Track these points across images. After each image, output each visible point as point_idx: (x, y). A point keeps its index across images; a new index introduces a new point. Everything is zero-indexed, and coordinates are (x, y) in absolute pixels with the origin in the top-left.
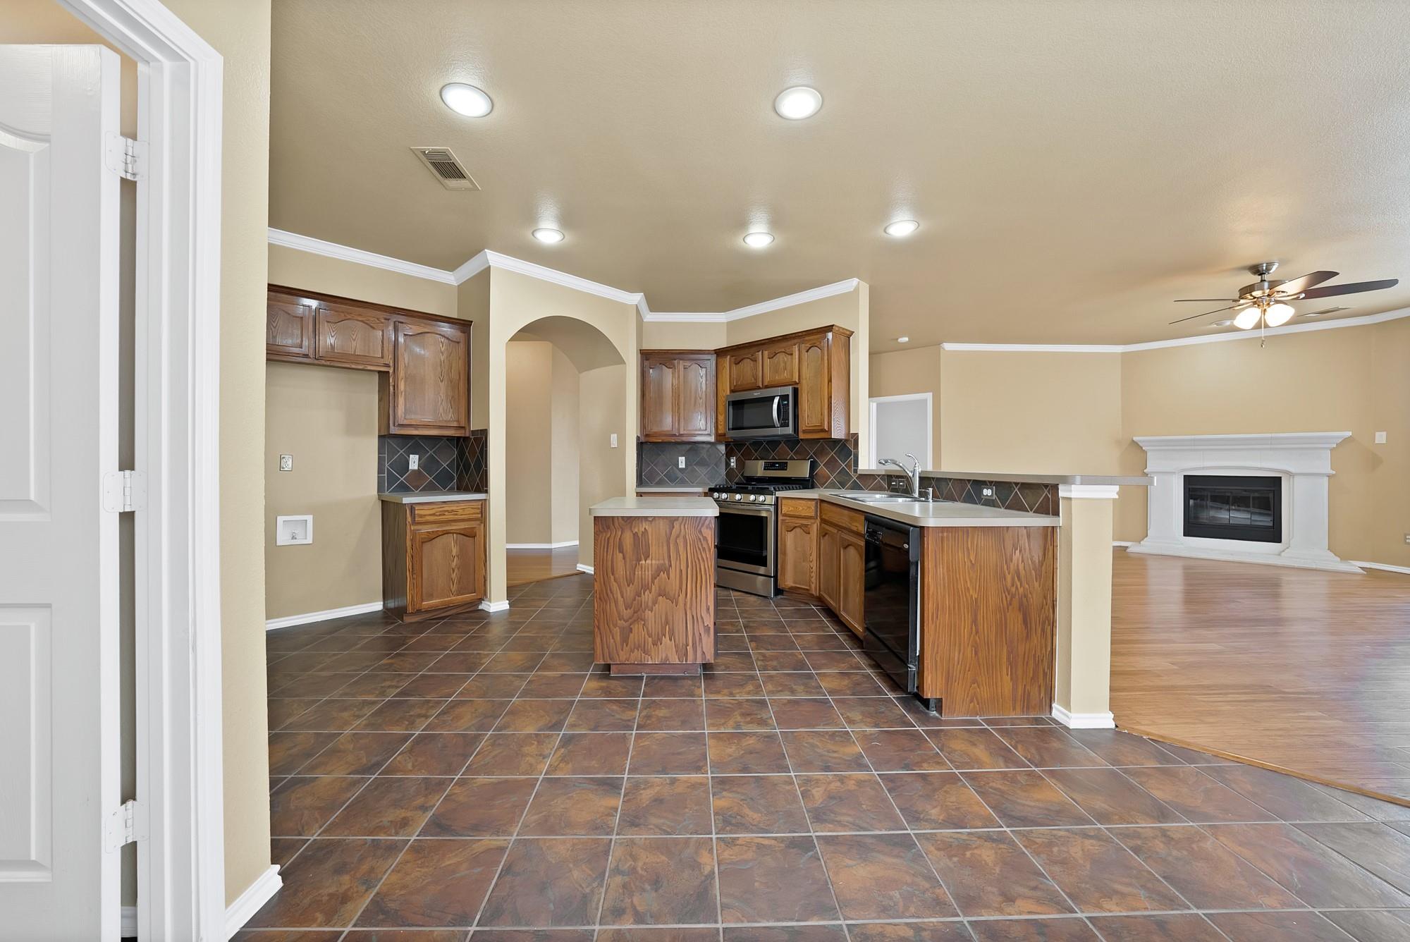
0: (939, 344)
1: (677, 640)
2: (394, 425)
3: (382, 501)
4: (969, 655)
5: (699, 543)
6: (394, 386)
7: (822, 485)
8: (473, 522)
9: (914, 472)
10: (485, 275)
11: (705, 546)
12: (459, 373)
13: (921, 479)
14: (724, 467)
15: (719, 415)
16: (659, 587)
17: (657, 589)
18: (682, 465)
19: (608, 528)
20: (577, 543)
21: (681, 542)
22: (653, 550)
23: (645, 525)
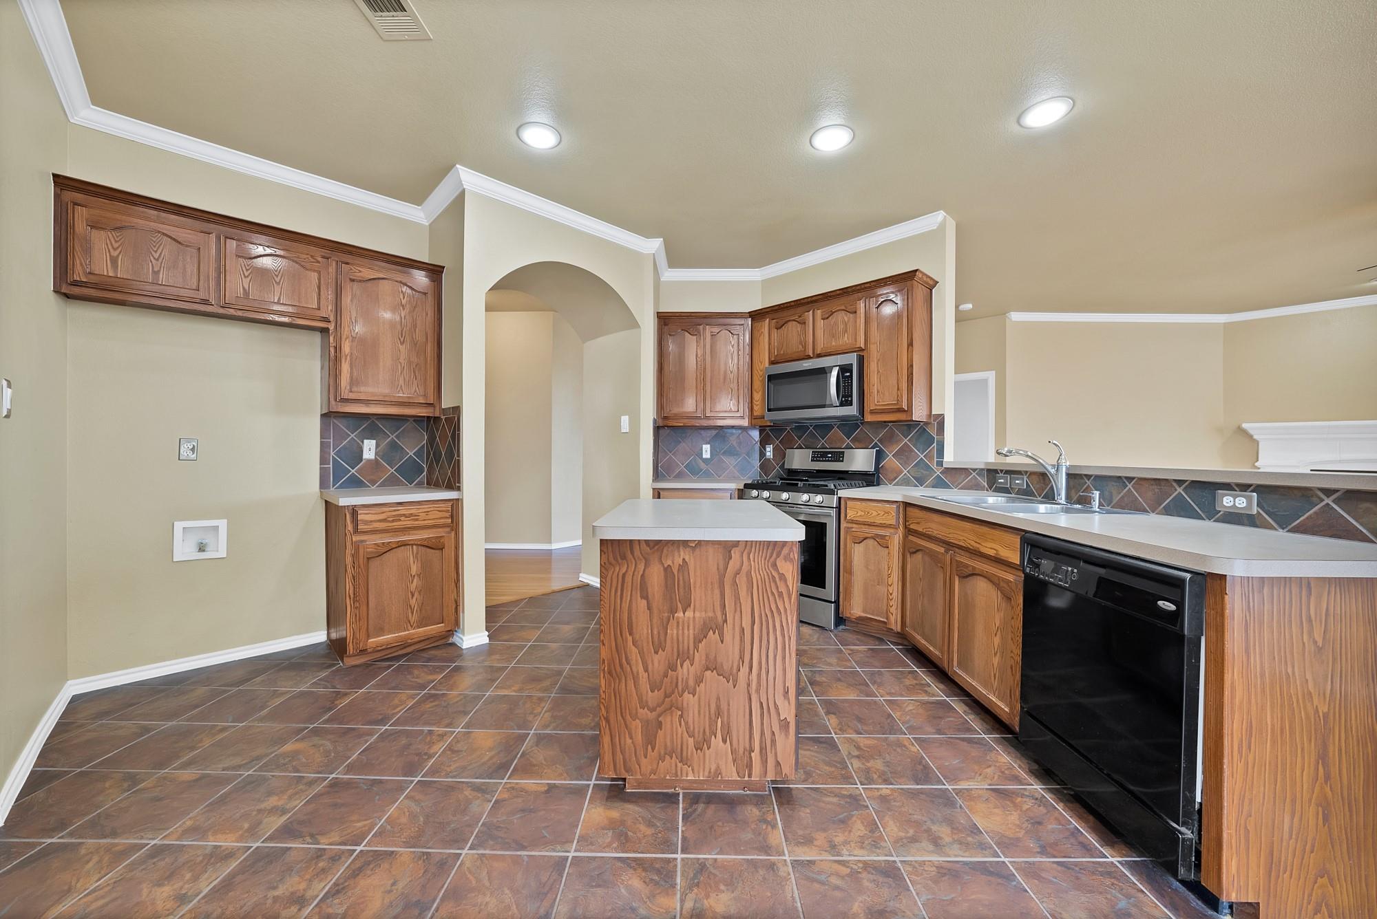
0: (1003, 313)
1: (735, 745)
2: (336, 400)
3: (326, 501)
4: (1312, 822)
5: (773, 585)
6: (336, 348)
7: (891, 481)
8: (440, 530)
9: (1058, 467)
10: (458, 204)
11: (782, 589)
12: (427, 334)
13: (1070, 476)
14: (757, 456)
15: (754, 393)
16: (707, 656)
17: (704, 658)
18: (706, 454)
19: (624, 557)
20: (579, 542)
21: (742, 581)
22: (697, 595)
23: (684, 554)
